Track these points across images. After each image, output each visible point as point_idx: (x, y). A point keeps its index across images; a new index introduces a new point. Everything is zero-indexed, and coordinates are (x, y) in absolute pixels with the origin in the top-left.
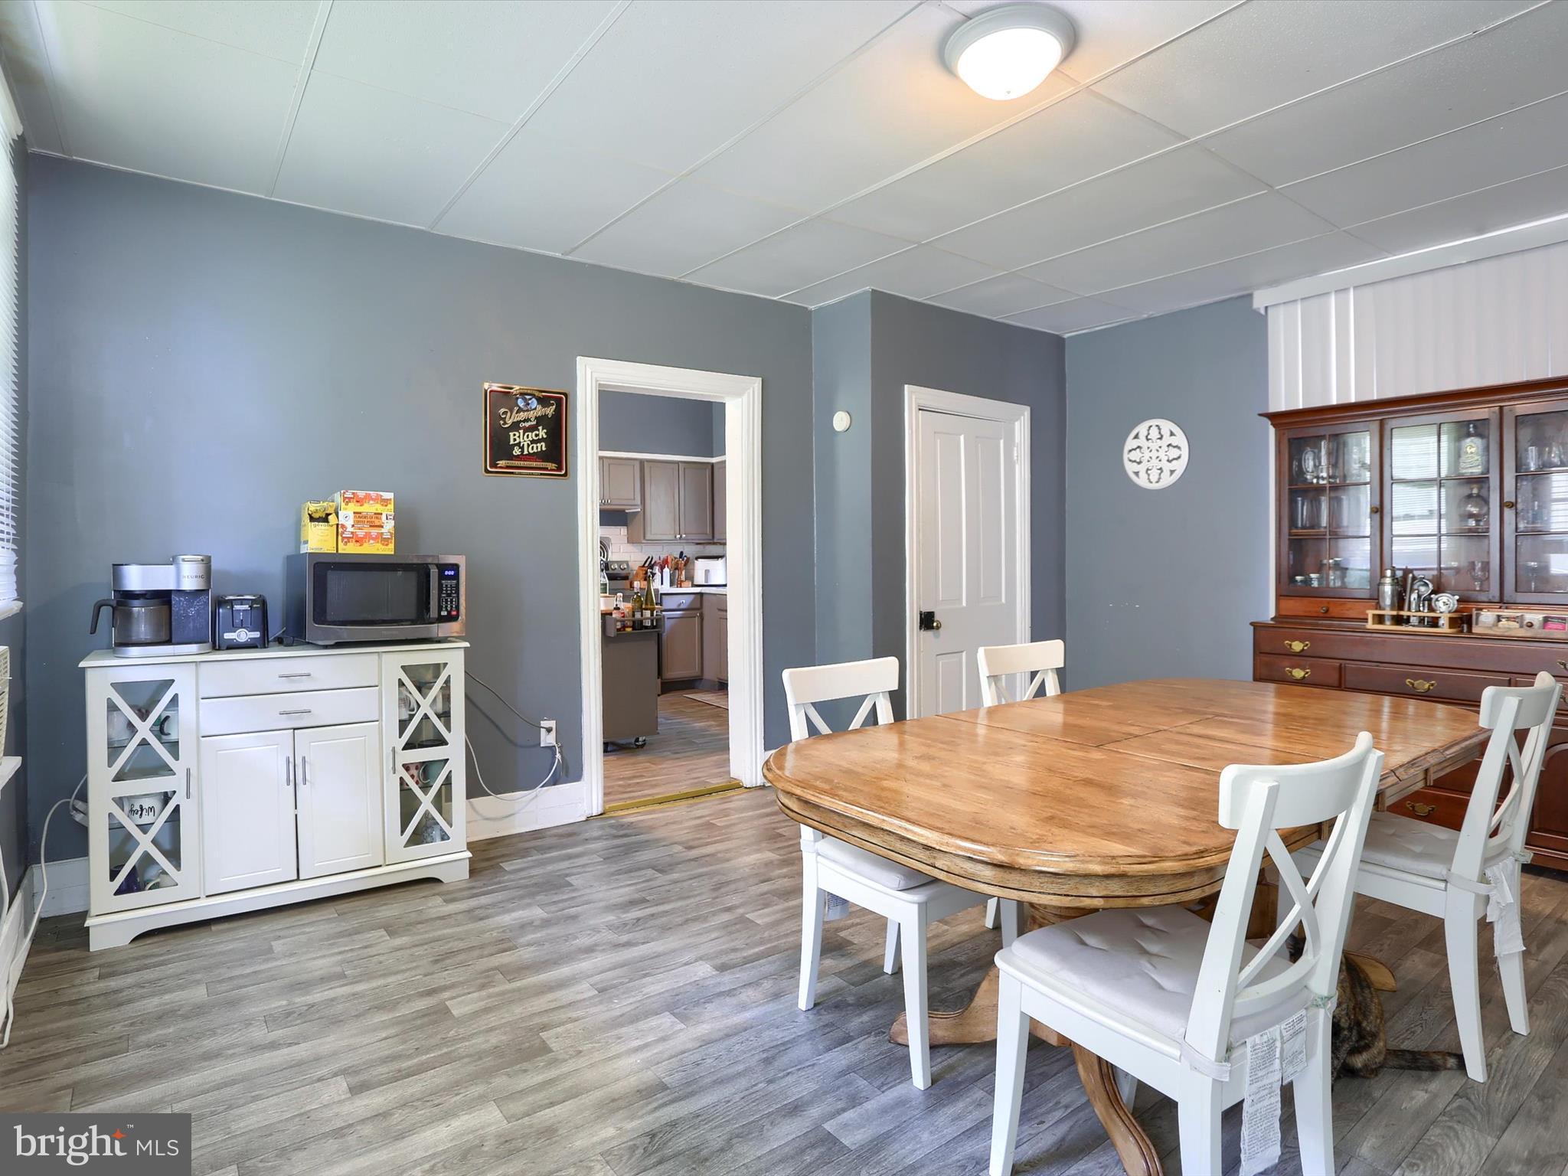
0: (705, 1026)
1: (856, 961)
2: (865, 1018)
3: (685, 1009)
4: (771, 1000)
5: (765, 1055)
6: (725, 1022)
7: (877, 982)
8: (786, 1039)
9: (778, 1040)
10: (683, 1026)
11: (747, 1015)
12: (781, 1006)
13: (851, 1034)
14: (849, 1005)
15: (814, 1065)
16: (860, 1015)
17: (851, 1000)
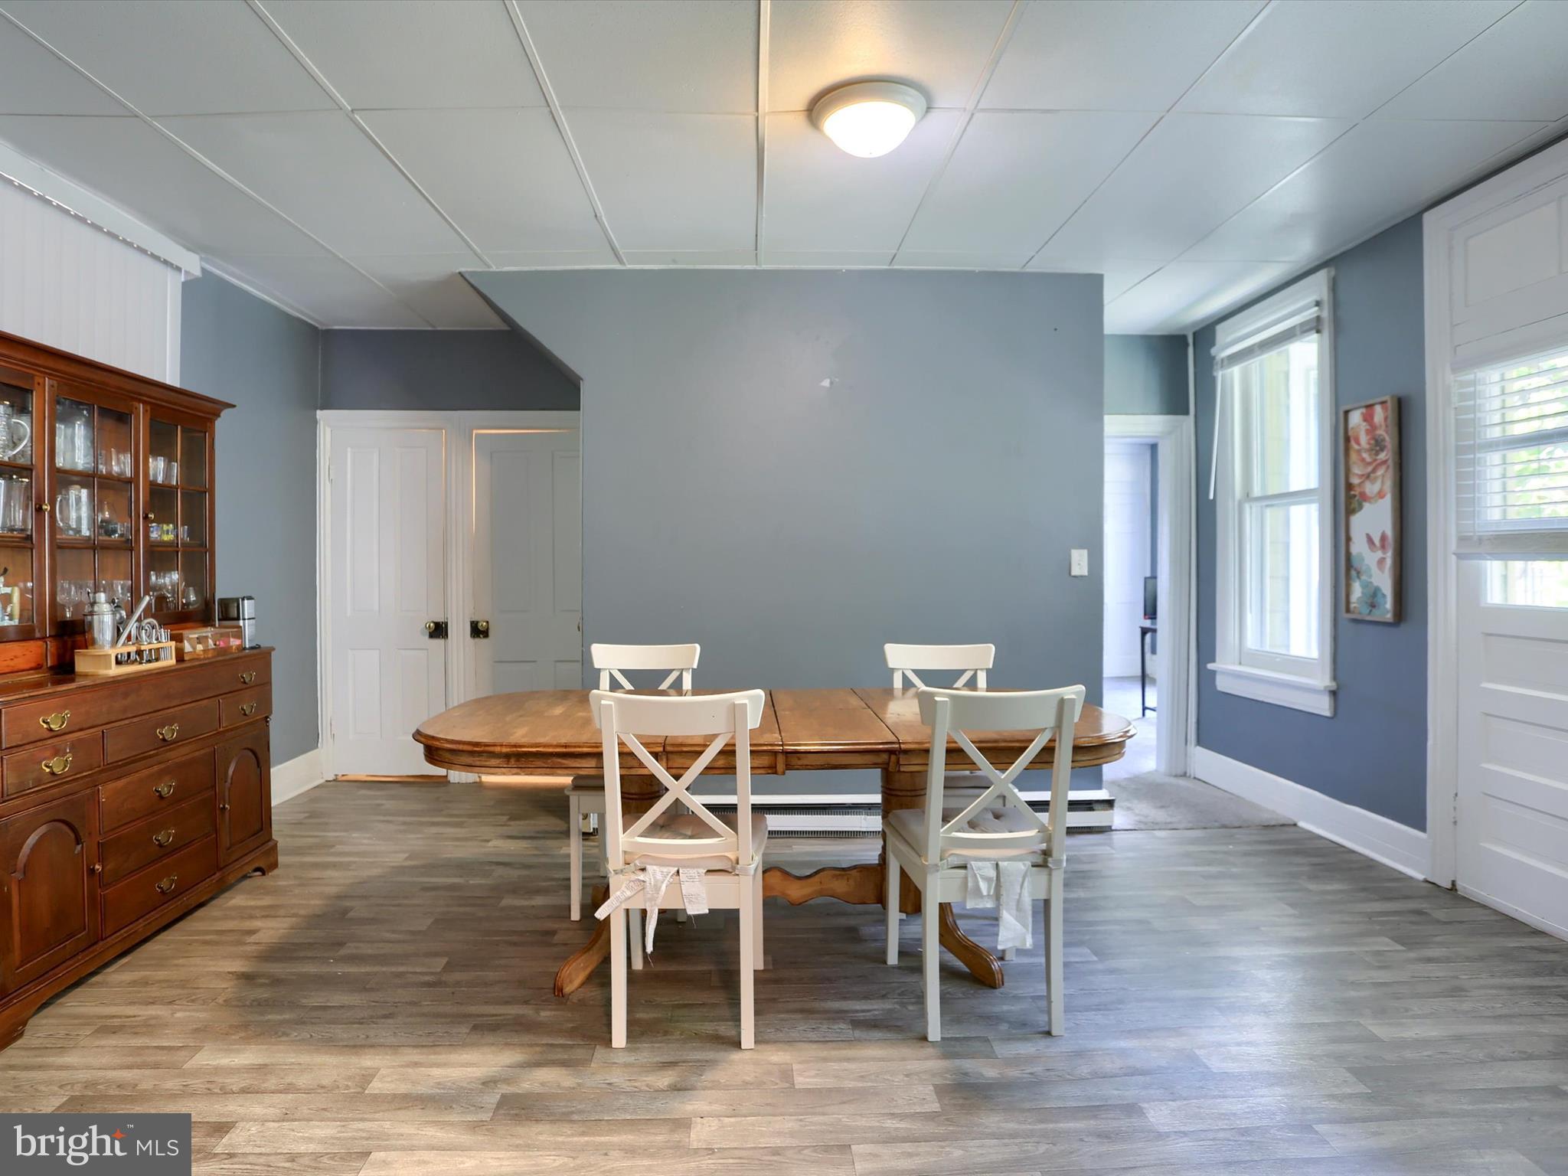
0: (1173, 1045)
1: (958, 1062)
2: (1005, 1008)
3: (1192, 1068)
4: (1089, 1051)
5: (1120, 1006)
6: (1148, 1044)
7: (959, 1034)
8: (1094, 1012)
9: (1101, 1015)
10: (1197, 1052)
11: (1123, 1044)
12: (1080, 1042)
13: (1031, 1000)
14: (1009, 1022)
15: (1081, 990)
16: (1008, 1011)
17: (1004, 1027)
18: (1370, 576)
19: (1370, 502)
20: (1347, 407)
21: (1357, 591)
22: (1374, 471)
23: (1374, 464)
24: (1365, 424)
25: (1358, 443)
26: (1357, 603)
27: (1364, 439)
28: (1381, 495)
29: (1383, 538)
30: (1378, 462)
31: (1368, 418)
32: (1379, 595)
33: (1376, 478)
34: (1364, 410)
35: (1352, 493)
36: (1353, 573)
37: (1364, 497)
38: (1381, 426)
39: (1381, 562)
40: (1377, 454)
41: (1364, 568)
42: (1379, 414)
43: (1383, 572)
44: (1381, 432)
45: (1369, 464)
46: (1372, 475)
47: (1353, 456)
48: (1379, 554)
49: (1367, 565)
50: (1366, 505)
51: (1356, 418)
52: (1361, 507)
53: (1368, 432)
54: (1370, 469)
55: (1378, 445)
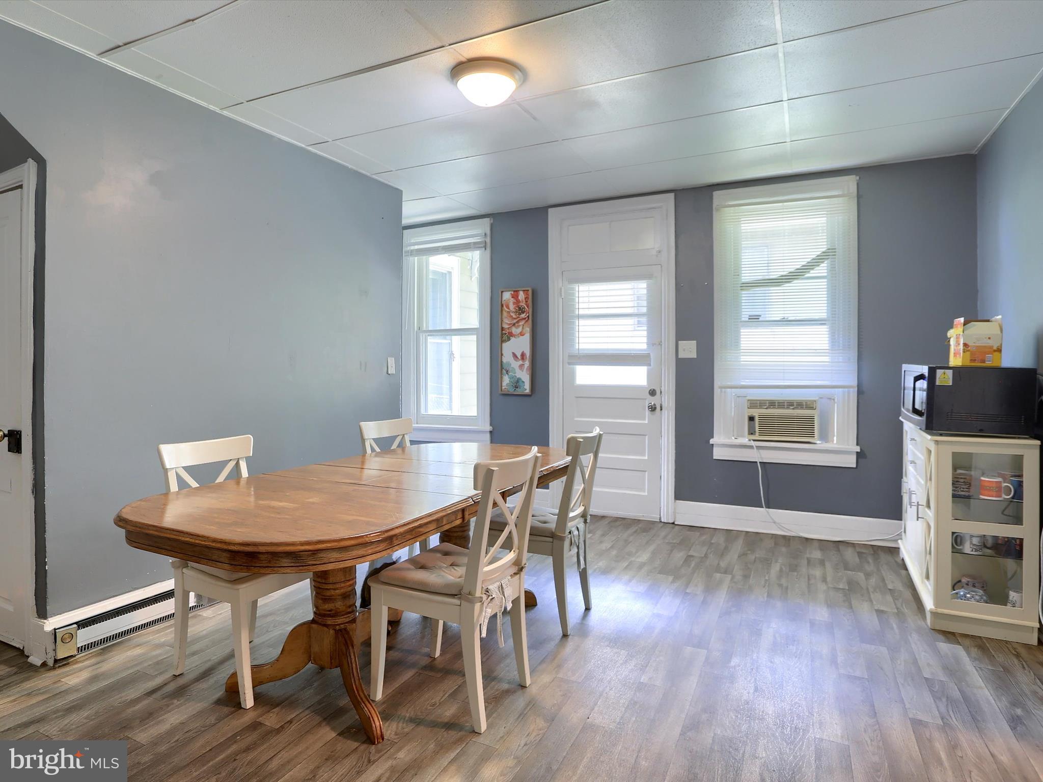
18: (515, 373)
19: (514, 337)
20: (504, 290)
21: (506, 380)
22: (518, 322)
23: (519, 319)
24: (512, 299)
25: (508, 308)
26: (506, 386)
27: (512, 307)
28: (522, 334)
29: (523, 355)
30: (521, 318)
31: (515, 296)
32: (520, 382)
33: (519, 326)
34: (512, 293)
35: (504, 332)
36: (504, 371)
37: (511, 335)
38: (522, 301)
39: (521, 366)
40: (520, 314)
41: (511, 369)
42: (521, 296)
43: (523, 371)
44: (523, 304)
45: (515, 319)
46: (516, 324)
47: (505, 314)
48: (521, 362)
49: (513, 368)
50: (513, 339)
51: (507, 296)
52: (509, 339)
53: (514, 303)
54: (515, 321)
55: (520, 310)
